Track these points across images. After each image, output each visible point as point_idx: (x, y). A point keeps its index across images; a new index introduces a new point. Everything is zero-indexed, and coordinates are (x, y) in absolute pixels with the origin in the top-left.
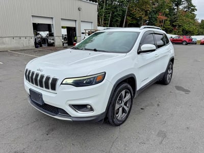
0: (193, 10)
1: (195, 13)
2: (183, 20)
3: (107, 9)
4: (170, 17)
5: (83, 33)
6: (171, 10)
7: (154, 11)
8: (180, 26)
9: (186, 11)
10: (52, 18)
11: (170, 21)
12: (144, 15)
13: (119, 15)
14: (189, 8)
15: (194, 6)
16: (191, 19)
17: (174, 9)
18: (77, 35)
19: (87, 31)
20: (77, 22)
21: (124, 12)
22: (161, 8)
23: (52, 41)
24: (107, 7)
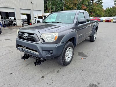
0: (101, 3)
1: (102, 4)
2: (96, 9)
3: (52, 3)
4: (89, 7)
5: (35, 17)
6: (89, 3)
7: (79, 4)
8: (94, 12)
9: (98, 3)
10: (14, 8)
11: (89, 9)
12: (74, 6)
13: (60, 6)
14: (99, 2)
15: (102, 1)
16: (100, 8)
17: (91, 3)
18: (32, 19)
19: (37, 16)
20: (31, 10)
21: (62, 4)
22: (84, 2)
23: (15, 23)
24: (53, 2)
